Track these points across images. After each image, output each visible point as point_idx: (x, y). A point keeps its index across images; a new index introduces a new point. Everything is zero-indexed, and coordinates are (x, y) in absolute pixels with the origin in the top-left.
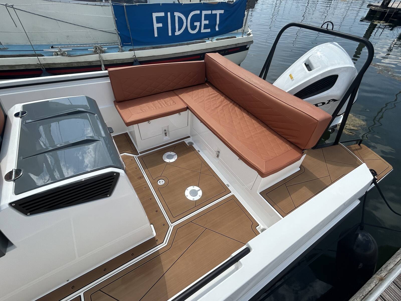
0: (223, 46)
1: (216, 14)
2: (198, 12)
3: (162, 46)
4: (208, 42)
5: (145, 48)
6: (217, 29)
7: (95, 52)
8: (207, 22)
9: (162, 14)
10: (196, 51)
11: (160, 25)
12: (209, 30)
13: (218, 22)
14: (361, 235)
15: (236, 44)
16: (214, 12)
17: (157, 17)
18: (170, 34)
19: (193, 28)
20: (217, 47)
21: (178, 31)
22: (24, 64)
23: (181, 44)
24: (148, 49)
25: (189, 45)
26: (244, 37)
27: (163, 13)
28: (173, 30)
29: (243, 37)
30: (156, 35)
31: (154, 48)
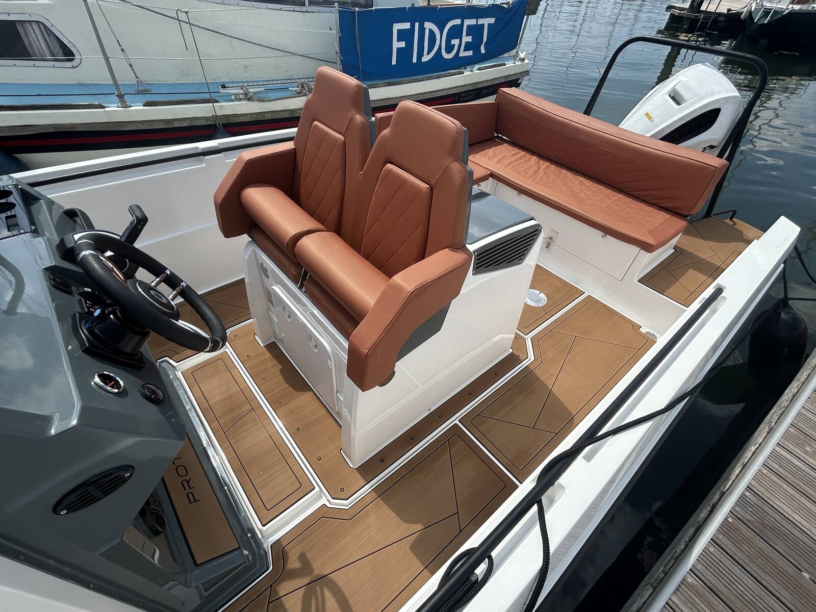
0: (488, 80)
1: (483, 25)
2: (458, 22)
3: (401, 81)
4: (467, 73)
5: (377, 84)
6: (483, 51)
7: (299, 94)
8: (469, 39)
9: (407, 26)
10: (450, 88)
11: (402, 44)
12: (470, 53)
13: (485, 39)
14: (784, 314)
15: (506, 77)
16: (481, 21)
17: (399, 31)
18: (415, 61)
19: (449, 49)
20: (480, 82)
22: (187, 117)
23: (429, 77)
25: (440, 79)
26: (517, 64)
27: (409, 24)
29: (514, 63)
30: (394, 63)
31: (389, 84)
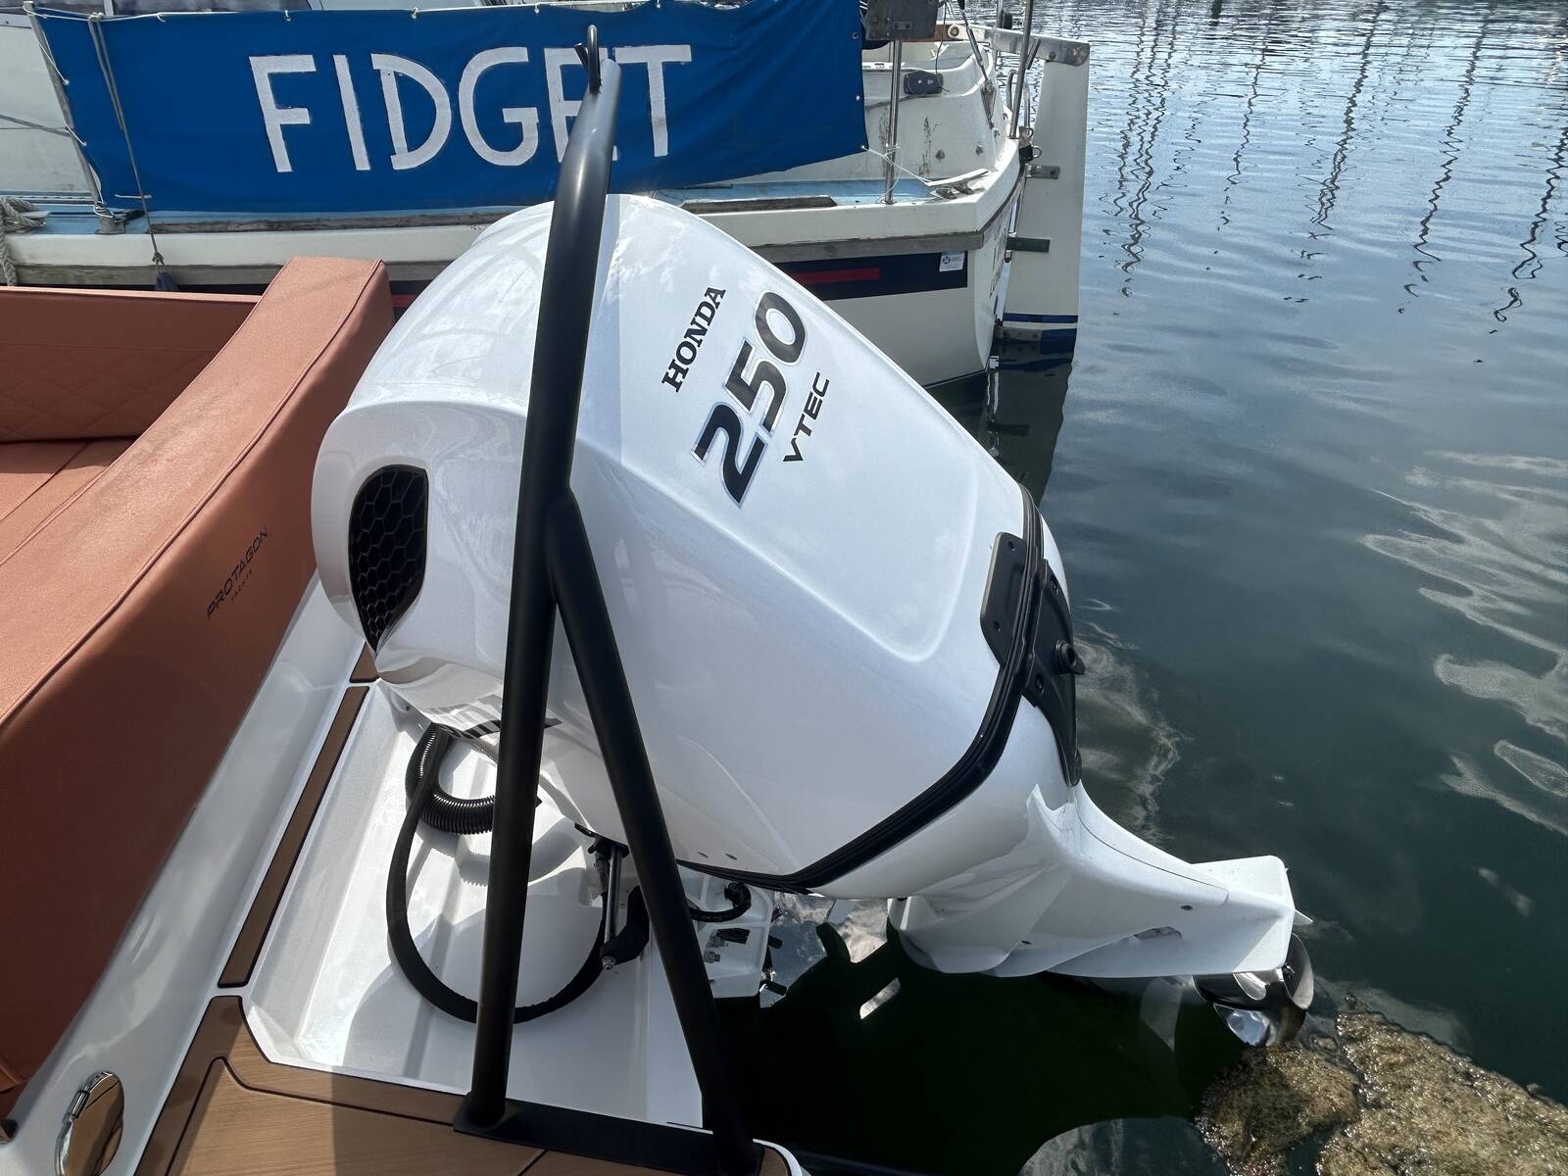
1: (642, 69)
2: (519, 55)
6: (661, 149)
9: (304, 64)
11: (301, 116)
13: (659, 112)
16: (627, 56)
17: (276, 79)
18: (362, 163)
19: (502, 135)
21: (410, 149)
23: (432, 217)
24: (241, 228)
26: (898, 205)
27: (310, 59)
28: (379, 144)
29: (886, 202)
30: (283, 165)
31: (273, 227)
